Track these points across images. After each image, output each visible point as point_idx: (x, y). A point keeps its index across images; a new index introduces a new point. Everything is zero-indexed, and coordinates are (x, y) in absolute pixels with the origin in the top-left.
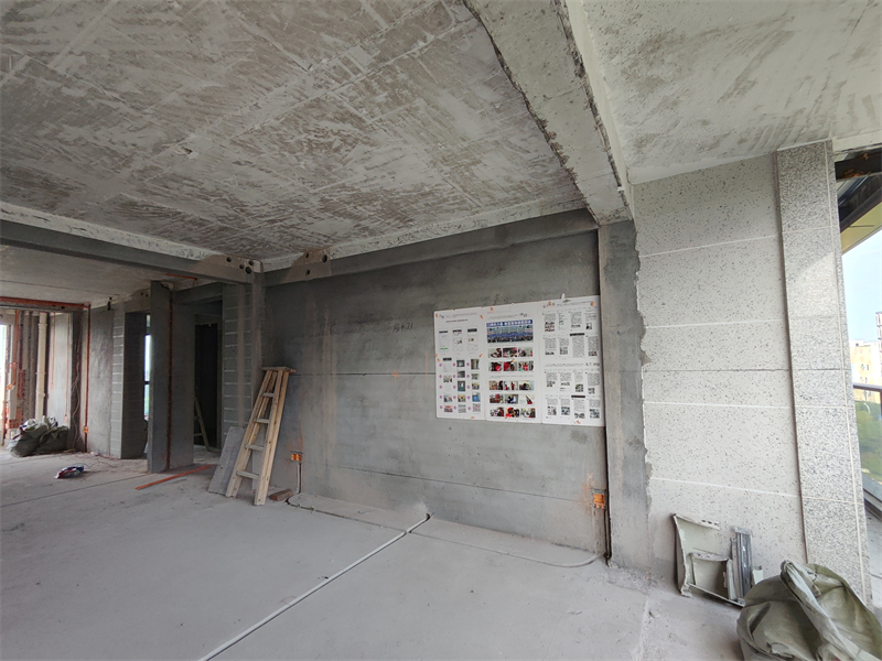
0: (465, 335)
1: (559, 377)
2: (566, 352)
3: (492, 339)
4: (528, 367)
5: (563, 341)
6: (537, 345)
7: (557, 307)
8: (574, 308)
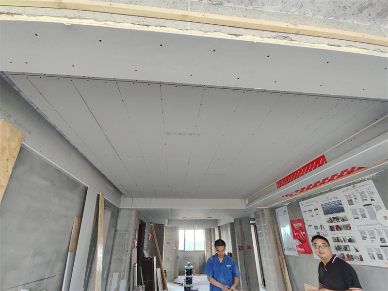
0: (314, 212)
1: (367, 233)
2: (365, 217)
3: (326, 213)
4: (348, 227)
5: (361, 210)
6: (348, 213)
7: (350, 191)
8: (361, 189)
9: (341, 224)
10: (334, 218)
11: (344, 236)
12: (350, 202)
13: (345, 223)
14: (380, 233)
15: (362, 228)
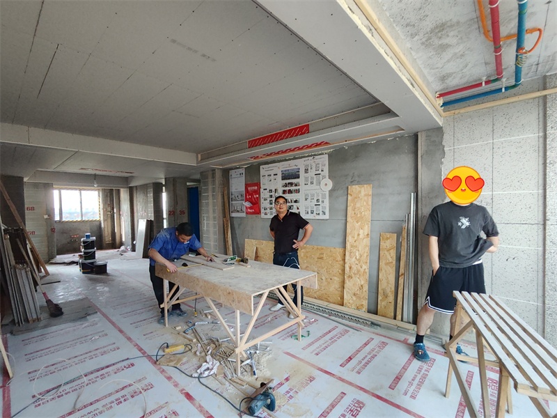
0: (272, 177)
1: (310, 196)
2: (313, 183)
3: (283, 179)
4: (298, 191)
5: (312, 178)
6: (301, 181)
7: (310, 161)
8: (317, 161)
9: (293, 188)
10: (289, 183)
11: (292, 198)
12: (306, 171)
13: (297, 188)
14: (318, 195)
15: (308, 192)
